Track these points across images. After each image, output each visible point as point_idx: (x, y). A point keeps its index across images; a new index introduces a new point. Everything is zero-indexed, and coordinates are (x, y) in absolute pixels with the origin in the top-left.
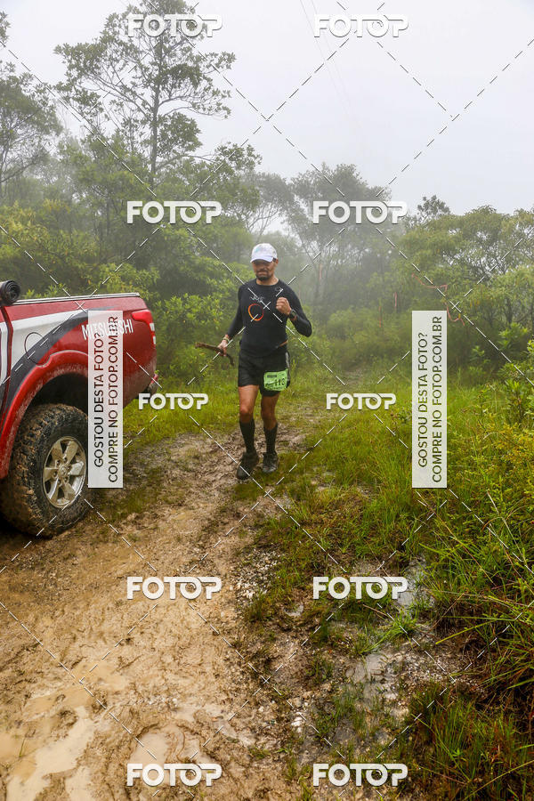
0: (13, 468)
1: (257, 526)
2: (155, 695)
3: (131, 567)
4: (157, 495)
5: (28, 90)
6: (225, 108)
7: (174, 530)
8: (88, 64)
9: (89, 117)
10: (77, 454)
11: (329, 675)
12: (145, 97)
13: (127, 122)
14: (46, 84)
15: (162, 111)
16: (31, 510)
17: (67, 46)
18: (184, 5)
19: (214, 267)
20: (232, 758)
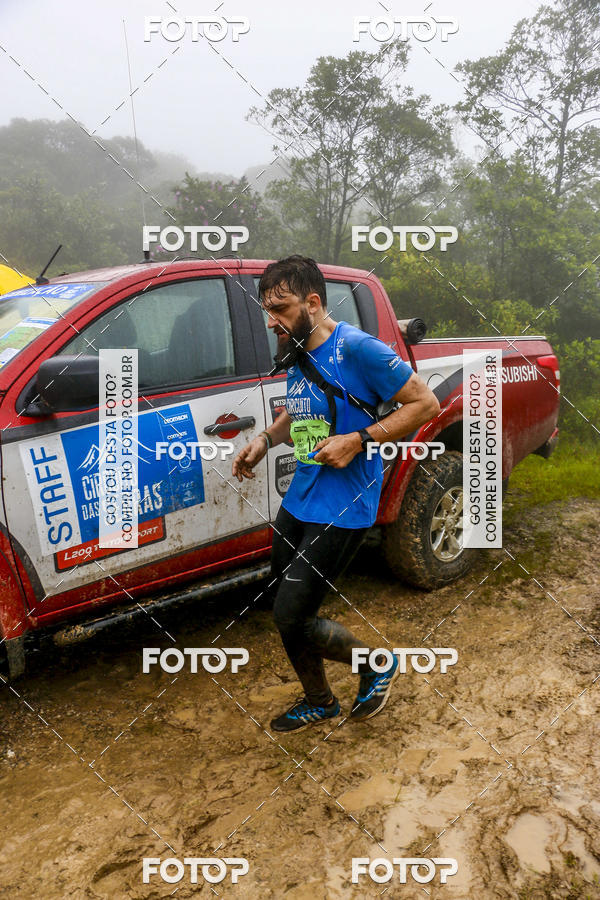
0: (402, 513)
2: (536, 777)
3: (515, 635)
4: (545, 562)
5: (424, 113)
7: (563, 603)
8: (490, 78)
9: (488, 138)
12: (552, 111)
13: (531, 141)
14: (443, 105)
15: (571, 126)
16: (415, 559)
17: (468, 62)
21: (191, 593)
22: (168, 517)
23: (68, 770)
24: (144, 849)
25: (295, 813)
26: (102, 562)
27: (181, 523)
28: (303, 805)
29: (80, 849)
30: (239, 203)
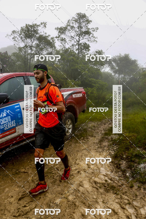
1: (112, 140)
4: (87, 134)
5: (49, 38)
6: (96, 41)
7: (92, 141)
8: (63, 31)
9: (63, 44)
10: (71, 123)
11: (133, 167)
12: (77, 39)
13: (72, 45)
14: (53, 37)
15: (80, 42)
17: (58, 27)
18: (86, 16)
19: (94, 81)
20: (115, 180)
21: (21, 144)
22: (16, 128)
23: (2, 184)
24: (26, 194)
25: (54, 182)
26: (4, 138)
27: (19, 129)
28: (55, 181)
29: (12, 197)
30: (6, 58)
